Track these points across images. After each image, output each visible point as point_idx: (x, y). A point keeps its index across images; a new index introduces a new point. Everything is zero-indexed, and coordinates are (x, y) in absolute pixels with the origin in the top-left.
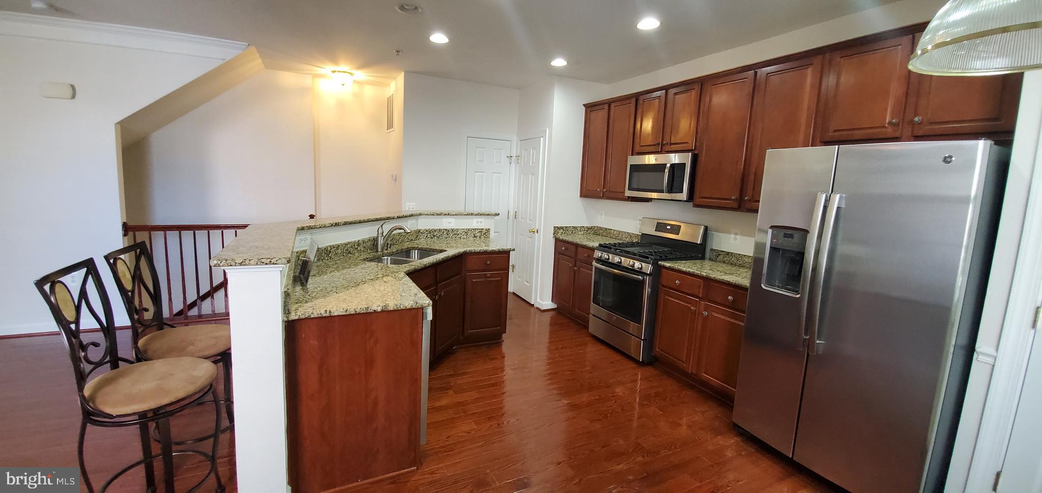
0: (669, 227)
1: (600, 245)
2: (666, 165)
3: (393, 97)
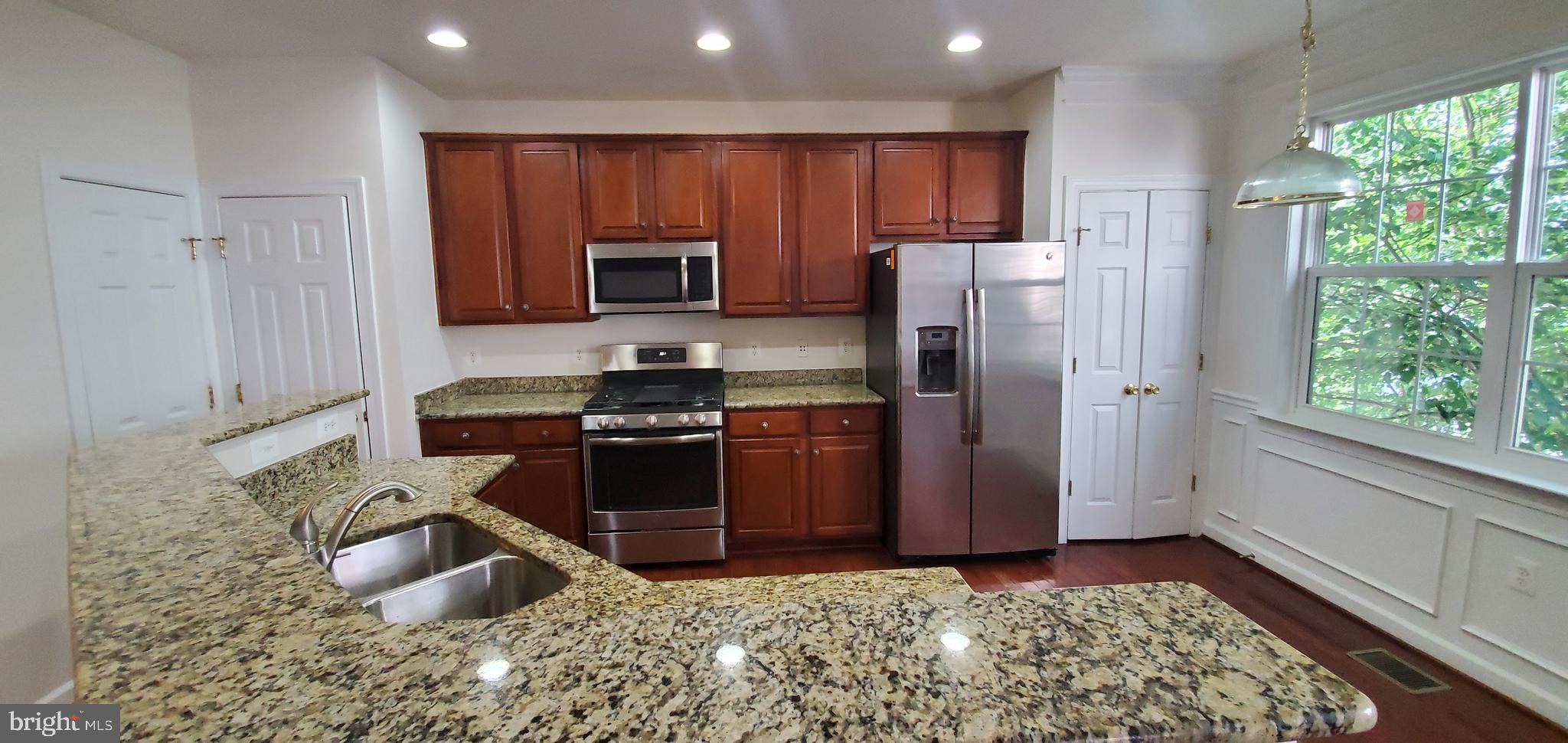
0: (662, 354)
1: (587, 406)
2: (679, 259)
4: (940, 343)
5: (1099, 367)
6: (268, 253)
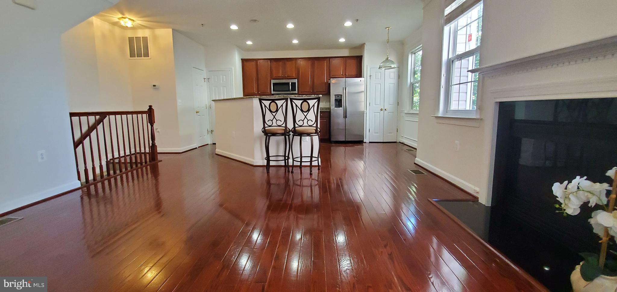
2: (289, 83)
3: (145, 39)
4: (339, 98)
5: (375, 105)
6: (225, 81)
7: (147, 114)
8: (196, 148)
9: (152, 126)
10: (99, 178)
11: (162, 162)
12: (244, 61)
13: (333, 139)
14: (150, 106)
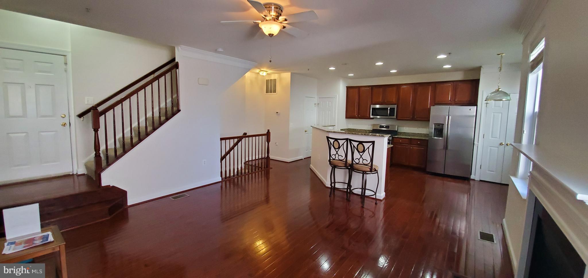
0: (384, 127)
2: (388, 108)
3: (275, 80)
4: (439, 127)
5: (492, 137)
7: (266, 136)
8: (302, 159)
9: (268, 144)
10: (240, 174)
11: (272, 169)
12: (348, 88)
13: (428, 170)
14: (268, 130)
